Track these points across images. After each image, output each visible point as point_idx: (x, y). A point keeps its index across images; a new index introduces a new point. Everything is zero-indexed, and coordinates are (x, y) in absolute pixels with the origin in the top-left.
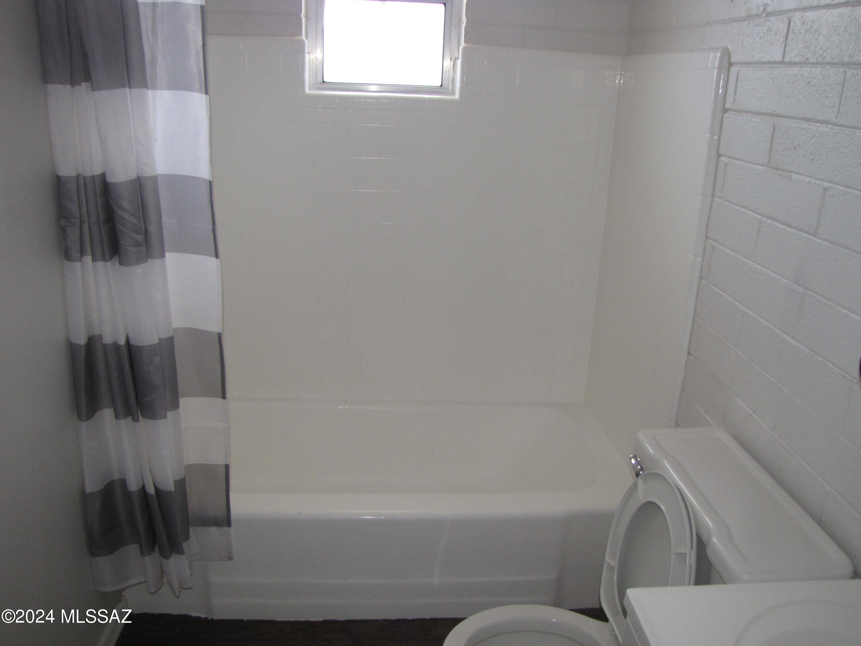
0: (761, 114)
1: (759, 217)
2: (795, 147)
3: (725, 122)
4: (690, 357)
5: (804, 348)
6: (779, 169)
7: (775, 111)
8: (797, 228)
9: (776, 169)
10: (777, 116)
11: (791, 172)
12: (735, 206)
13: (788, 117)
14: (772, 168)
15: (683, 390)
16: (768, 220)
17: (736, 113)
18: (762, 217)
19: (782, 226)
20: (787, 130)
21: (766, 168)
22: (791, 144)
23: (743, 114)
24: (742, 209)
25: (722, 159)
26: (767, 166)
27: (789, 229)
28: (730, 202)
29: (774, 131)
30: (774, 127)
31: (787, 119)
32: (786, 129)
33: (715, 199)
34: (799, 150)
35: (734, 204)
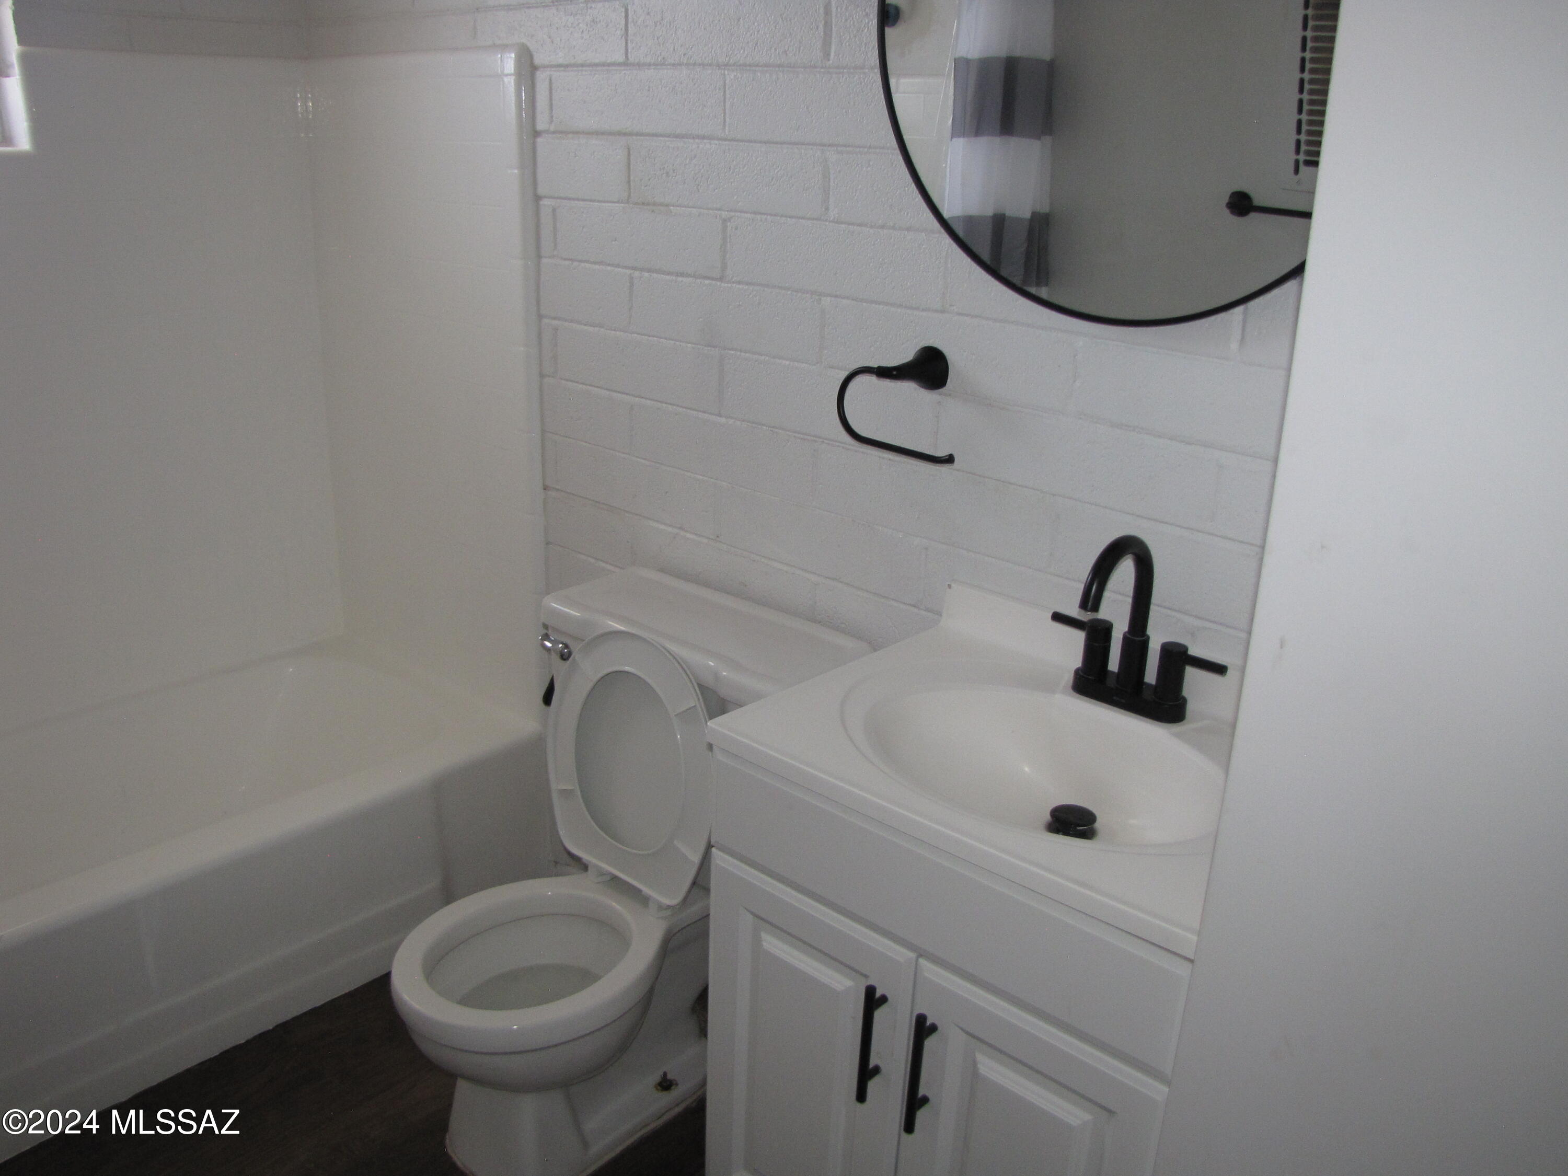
0: (603, 133)
1: (628, 272)
2: (667, 173)
3: (540, 150)
4: (550, 493)
5: (739, 423)
6: (648, 204)
7: (626, 129)
8: (694, 276)
9: (643, 204)
10: (631, 134)
11: (667, 205)
12: (583, 264)
13: (648, 135)
14: (636, 204)
15: (548, 543)
16: (643, 273)
17: (558, 135)
18: (632, 271)
19: (668, 277)
20: (651, 152)
21: (626, 205)
22: (660, 170)
23: (570, 136)
24: (597, 267)
25: (545, 202)
26: (628, 202)
27: (680, 279)
28: (572, 260)
29: (629, 155)
30: (629, 149)
31: (647, 138)
32: (649, 150)
33: (544, 260)
34: (675, 176)
35: (581, 261)
